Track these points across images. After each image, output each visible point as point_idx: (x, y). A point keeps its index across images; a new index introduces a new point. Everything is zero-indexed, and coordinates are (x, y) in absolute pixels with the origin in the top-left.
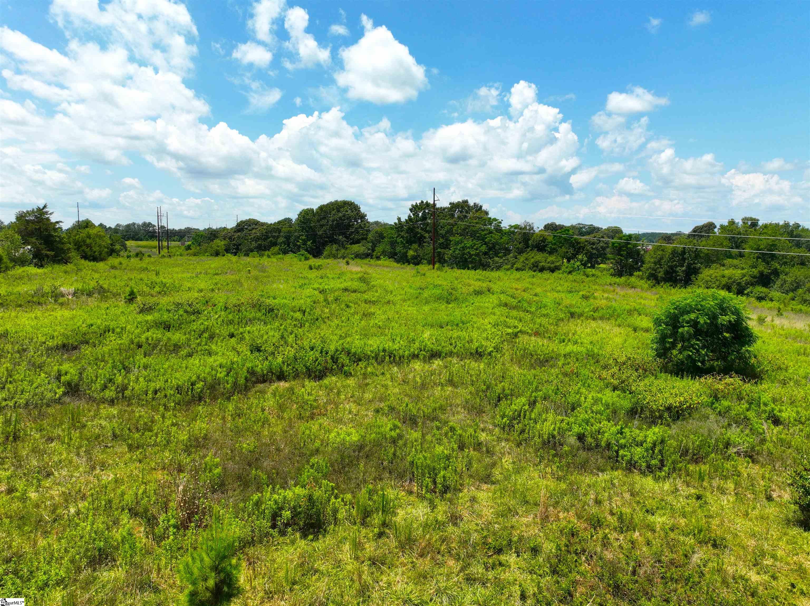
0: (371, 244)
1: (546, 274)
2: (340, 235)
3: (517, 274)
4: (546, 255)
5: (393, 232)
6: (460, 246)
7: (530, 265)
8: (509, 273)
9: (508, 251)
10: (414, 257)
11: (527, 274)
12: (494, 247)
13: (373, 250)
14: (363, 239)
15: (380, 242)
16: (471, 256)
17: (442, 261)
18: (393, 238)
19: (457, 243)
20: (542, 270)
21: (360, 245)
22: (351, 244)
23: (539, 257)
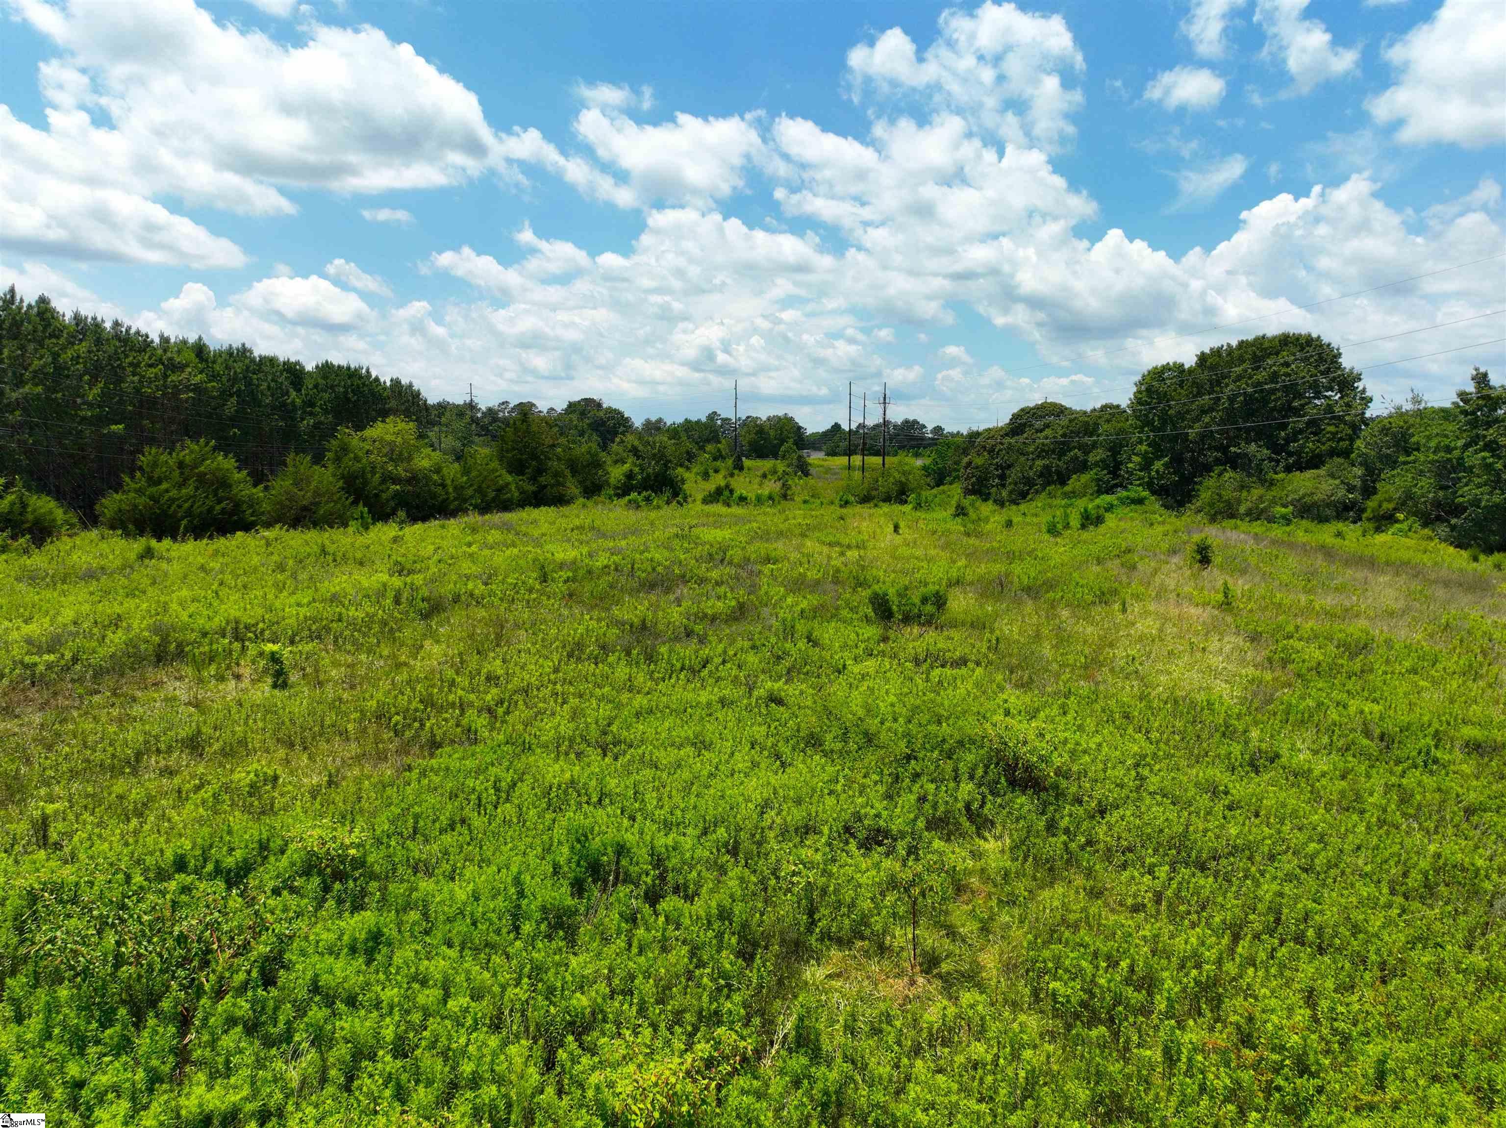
0: (1359, 471)
2: (1248, 442)
5: (1451, 427)
13: (1369, 491)
14: (1333, 453)
15: (1393, 463)
18: (1449, 449)
21: (1322, 472)
22: (1288, 469)
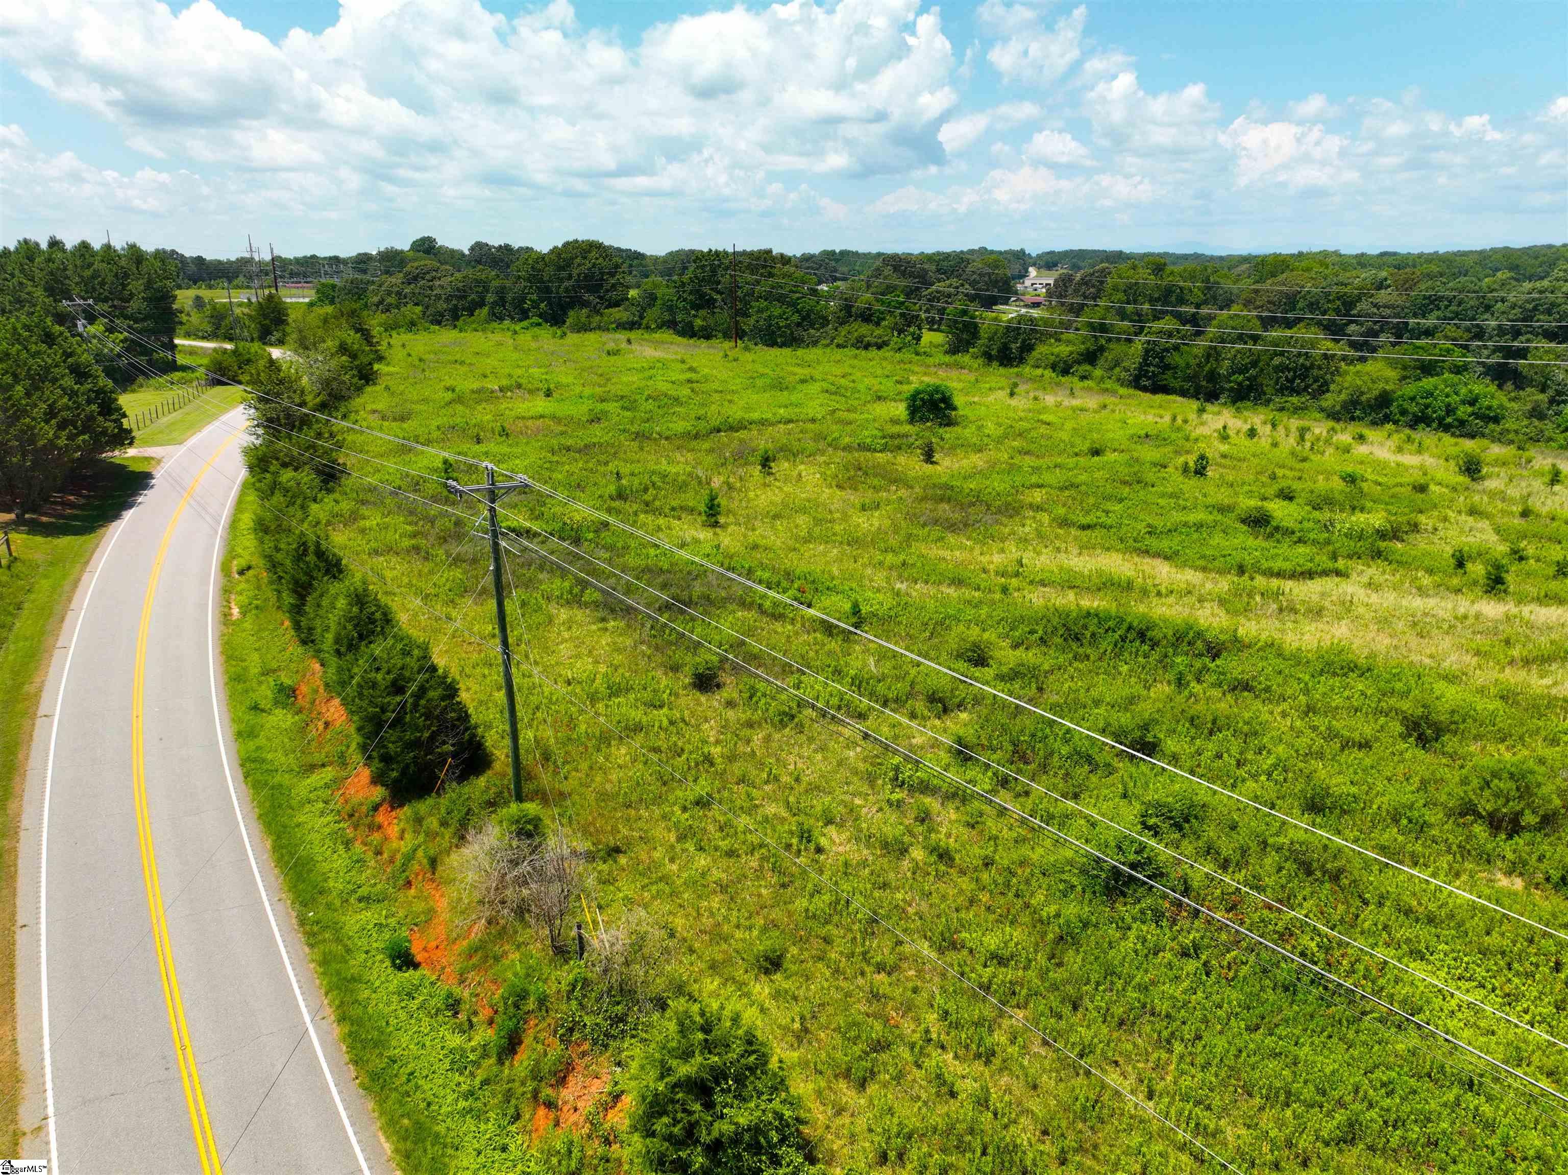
1: (873, 353)
2: (589, 294)
3: (839, 354)
4: (871, 326)
6: (765, 315)
7: (853, 341)
8: (828, 350)
9: (825, 322)
10: (703, 328)
11: (850, 352)
12: (808, 315)
16: (779, 328)
17: (740, 335)
19: (760, 311)
20: (867, 347)
21: (620, 309)
22: (608, 307)
23: (864, 329)
